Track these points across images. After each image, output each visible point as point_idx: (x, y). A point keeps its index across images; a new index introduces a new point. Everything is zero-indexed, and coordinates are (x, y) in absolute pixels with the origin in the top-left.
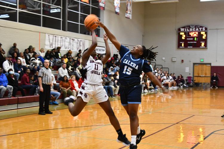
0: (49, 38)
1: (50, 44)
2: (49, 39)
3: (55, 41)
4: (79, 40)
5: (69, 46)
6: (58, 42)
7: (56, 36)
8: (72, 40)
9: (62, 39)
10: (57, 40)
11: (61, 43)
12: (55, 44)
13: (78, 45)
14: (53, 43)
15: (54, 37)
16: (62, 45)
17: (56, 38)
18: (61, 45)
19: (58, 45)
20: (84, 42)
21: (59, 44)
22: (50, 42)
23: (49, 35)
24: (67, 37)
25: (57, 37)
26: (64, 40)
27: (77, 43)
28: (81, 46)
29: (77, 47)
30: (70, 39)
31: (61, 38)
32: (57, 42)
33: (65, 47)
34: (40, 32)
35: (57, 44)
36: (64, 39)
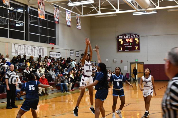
0: (15, 46)
1: (15, 51)
2: (15, 48)
3: (20, 49)
4: (40, 47)
5: (31, 52)
6: (22, 49)
7: (20, 45)
8: (34, 48)
9: (25, 47)
10: (21, 49)
11: (24, 50)
12: (20, 51)
13: (39, 51)
14: (18, 51)
15: (19, 46)
16: (26, 52)
17: (20, 47)
18: (24, 52)
19: (22, 52)
20: (43, 49)
21: (23, 51)
22: (15, 50)
23: (15, 45)
24: (29, 46)
25: (21, 46)
26: (27, 48)
27: (38, 50)
28: (41, 52)
29: (38, 54)
30: (32, 47)
31: (25, 46)
32: (21, 50)
33: (28, 54)
34: (7, 43)
35: (21, 51)
36: (27, 47)
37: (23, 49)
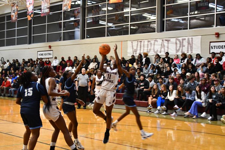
0: (132, 44)
1: (133, 50)
2: (132, 46)
4: (180, 39)
5: (161, 48)
6: (144, 47)
7: (140, 42)
8: (167, 42)
9: (149, 43)
10: (142, 45)
11: (148, 47)
12: (140, 49)
13: (178, 45)
14: (137, 50)
15: (139, 43)
16: (150, 50)
17: (141, 44)
18: (147, 50)
19: (144, 50)
21: (146, 48)
22: (133, 48)
23: (132, 42)
24: (157, 39)
25: (143, 42)
26: (153, 44)
27: (176, 44)
28: (183, 46)
29: (176, 49)
30: (163, 40)
31: (149, 41)
32: (142, 48)
33: (154, 51)
34: (122, 41)
35: (142, 49)
36: (153, 42)
37: (146, 46)
